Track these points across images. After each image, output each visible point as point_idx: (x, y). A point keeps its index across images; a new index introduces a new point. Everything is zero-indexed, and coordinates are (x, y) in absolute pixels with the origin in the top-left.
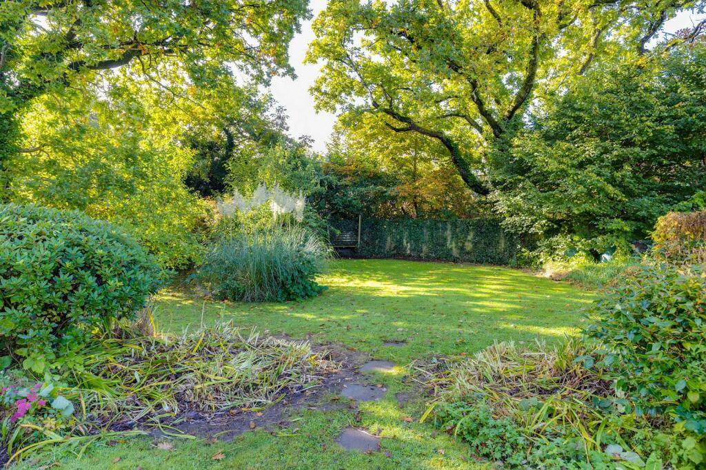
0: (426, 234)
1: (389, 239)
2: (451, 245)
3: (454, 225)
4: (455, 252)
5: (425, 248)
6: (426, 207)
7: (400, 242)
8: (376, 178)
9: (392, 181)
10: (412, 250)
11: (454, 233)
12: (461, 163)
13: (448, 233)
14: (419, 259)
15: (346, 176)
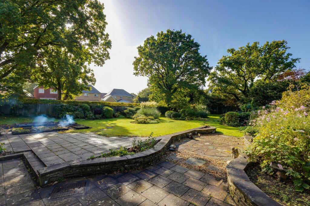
8: (220, 100)
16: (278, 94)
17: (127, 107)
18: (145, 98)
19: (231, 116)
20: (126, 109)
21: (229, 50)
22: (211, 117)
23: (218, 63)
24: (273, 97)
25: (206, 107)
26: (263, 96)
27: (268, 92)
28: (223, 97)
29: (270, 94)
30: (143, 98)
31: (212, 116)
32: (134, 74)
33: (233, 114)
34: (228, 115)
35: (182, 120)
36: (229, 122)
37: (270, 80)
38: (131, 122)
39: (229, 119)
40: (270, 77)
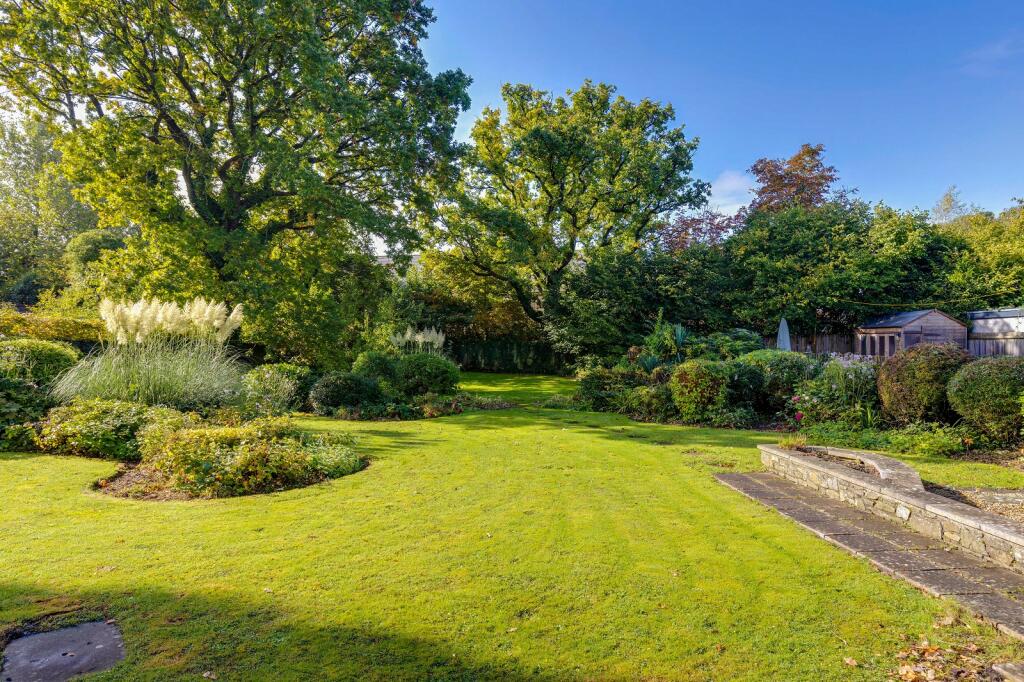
0: (497, 353)
2: (517, 360)
3: (519, 346)
4: (520, 367)
5: (497, 364)
6: (495, 332)
7: (476, 358)
8: (455, 306)
9: (466, 309)
10: (485, 364)
11: (519, 352)
12: (523, 297)
13: (515, 352)
14: (492, 371)
15: (432, 304)
16: (689, 289)
19: (713, 380)
21: (508, 91)
23: (476, 135)
25: (440, 337)
27: (657, 284)
33: (717, 372)
34: (700, 375)
35: (406, 419)
36: (705, 409)
37: (638, 237)
38: (96, 486)
39: (703, 396)
40: (640, 229)
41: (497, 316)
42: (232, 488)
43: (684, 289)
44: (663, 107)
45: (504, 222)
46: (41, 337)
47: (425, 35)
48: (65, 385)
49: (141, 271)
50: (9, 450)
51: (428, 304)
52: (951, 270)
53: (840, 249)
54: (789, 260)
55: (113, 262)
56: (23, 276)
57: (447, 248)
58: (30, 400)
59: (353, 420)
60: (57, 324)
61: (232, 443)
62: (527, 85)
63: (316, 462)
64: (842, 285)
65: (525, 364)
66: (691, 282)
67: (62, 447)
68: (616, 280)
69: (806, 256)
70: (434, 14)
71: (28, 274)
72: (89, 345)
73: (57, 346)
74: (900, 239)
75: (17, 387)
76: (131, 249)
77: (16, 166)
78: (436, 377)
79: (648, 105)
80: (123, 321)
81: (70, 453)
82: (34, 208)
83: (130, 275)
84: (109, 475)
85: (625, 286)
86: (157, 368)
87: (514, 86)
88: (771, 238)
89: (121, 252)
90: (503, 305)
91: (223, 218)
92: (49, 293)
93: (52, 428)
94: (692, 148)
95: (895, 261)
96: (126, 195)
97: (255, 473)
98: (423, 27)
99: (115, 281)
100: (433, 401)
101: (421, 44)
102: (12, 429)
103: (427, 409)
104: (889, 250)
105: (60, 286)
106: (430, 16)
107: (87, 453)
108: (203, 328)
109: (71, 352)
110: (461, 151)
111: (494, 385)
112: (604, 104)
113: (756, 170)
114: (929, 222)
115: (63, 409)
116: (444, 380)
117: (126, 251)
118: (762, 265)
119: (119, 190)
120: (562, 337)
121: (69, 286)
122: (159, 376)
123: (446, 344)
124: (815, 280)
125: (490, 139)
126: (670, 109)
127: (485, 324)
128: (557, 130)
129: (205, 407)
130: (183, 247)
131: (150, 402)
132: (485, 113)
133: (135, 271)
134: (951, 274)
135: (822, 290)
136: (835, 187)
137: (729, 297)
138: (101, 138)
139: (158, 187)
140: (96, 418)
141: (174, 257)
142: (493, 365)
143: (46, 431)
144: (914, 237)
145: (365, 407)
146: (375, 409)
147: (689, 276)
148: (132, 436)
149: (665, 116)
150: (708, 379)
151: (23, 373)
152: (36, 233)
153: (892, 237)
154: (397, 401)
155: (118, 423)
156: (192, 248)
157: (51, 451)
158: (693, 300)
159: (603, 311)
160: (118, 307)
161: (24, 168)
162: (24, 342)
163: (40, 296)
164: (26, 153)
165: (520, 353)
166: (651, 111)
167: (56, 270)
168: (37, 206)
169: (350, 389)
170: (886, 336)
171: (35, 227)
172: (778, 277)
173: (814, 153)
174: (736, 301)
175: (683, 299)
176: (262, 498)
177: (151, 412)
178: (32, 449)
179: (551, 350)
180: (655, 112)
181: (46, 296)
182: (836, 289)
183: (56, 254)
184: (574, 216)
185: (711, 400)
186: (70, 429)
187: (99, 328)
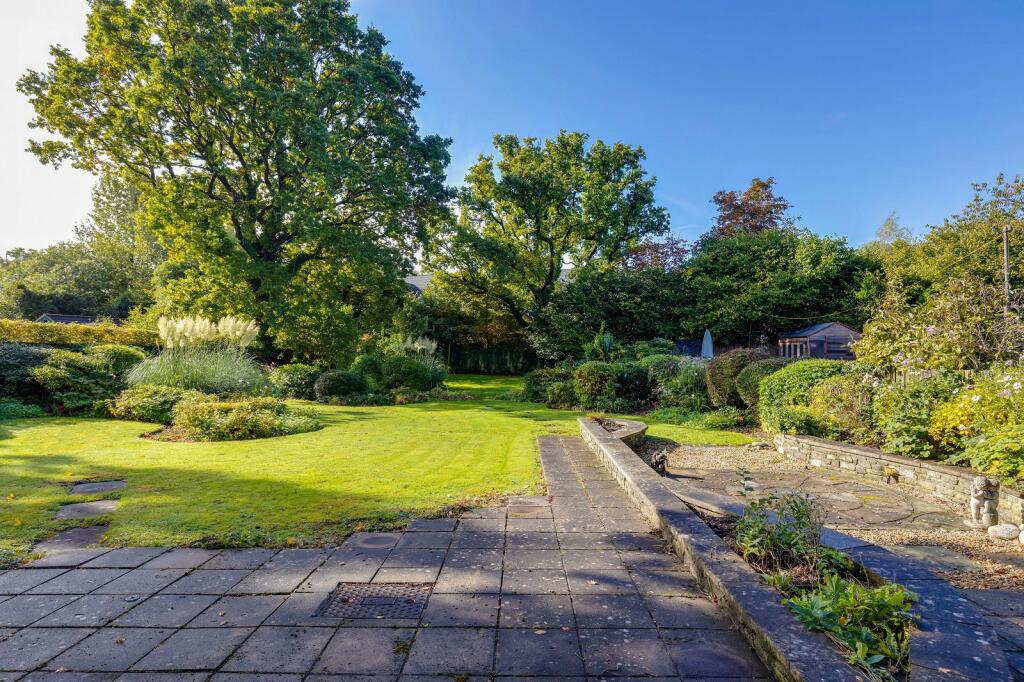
0: (494, 358)
1: (469, 361)
2: (510, 365)
3: (512, 353)
4: (512, 369)
5: (493, 367)
6: (494, 340)
7: (477, 363)
8: (462, 318)
9: (470, 320)
10: (485, 368)
11: (511, 358)
12: (516, 313)
13: (508, 357)
14: (490, 374)
15: (440, 317)
16: (644, 304)
17: (44, 351)
18: (68, 298)
19: (601, 377)
20: (40, 360)
21: (499, 141)
22: (457, 385)
23: (469, 179)
24: (632, 314)
25: (434, 345)
26: (605, 310)
27: (618, 300)
28: (465, 309)
29: (626, 306)
30: (51, 297)
31: (457, 380)
32: (35, 149)
33: (605, 370)
34: (591, 373)
35: (382, 405)
36: (594, 400)
37: (611, 260)
38: (143, 436)
39: (593, 389)
40: (612, 253)
41: (494, 328)
42: (221, 437)
43: (640, 305)
44: (634, 149)
45: (489, 249)
46: (122, 343)
47: (416, 105)
48: (135, 374)
49: (196, 295)
50: (95, 417)
51: (436, 316)
52: (858, 288)
53: (769, 270)
54: (727, 280)
55: (176, 288)
56: (122, 295)
57: (452, 270)
58: (110, 386)
59: (342, 405)
60: (135, 334)
61: (227, 411)
62: (514, 135)
63: (281, 425)
64: (765, 301)
65: (516, 367)
66: (646, 299)
67: (128, 416)
68: (584, 297)
69: (743, 276)
70: (423, 90)
71: (125, 293)
72: (153, 348)
73: (132, 350)
74: (816, 261)
75: (104, 377)
76: (189, 279)
77: (118, 206)
78: (409, 374)
79: (620, 147)
80: (171, 331)
81: (133, 419)
82: (131, 240)
83: (187, 298)
84: (153, 430)
85: (592, 303)
86: (194, 365)
87: (503, 136)
88: (715, 260)
89: (182, 281)
90: (499, 318)
91: (262, 252)
92: (137, 309)
93: (122, 403)
94: (651, 185)
95: (813, 281)
96: (187, 237)
97: (237, 430)
98: (415, 99)
99: (177, 303)
100: (404, 393)
101: (414, 113)
102: (98, 403)
103: (399, 398)
104: (807, 271)
105: (148, 303)
106: (419, 91)
107: (142, 419)
108: (232, 337)
109: (141, 353)
110: (452, 194)
111: (481, 384)
112: (578, 149)
113: (717, 200)
114: (848, 246)
115: (130, 391)
116: (416, 376)
117: (186, 280)
118: (703, 283)
119: (183, 234)
120: (543, 345)
121: (155, 303)
122: (197, 370)
123: (437, 350)
124: (745, 298)
125: (480, 182)
126: (640, 151)
127: (487, 334)
128: (528, 176)
129: (224, 391)
130: (226, 276)
131: (187, 387)
132: (480, 160)
133: (191, 295)
134: (858, 291)
135: (750, 306)
136: (786, 214)
137: (677, 311)
138: (170, 196)
139: (209, 232)
140: (150, 396)
141: (219, 284)
142: (490, 369)
143: (118, 405)
144: (827, 261)
145: (352, 397)
146: (360, 398)
147: (644, 293)
148: (169, 410)
149: (636, 156)
150: (596, 376)
151: (107, 367)
152: (132, 260)
153: (809, 261)
154: (377, 392)
155: (162, 400)
156: (235, 276)
157: (121, 418)
158: (647, 314)
159: (575, 323)
160: (170, 323)
161: (123, 209)
162: (110, 346)
163: (131, 312)
164: (125, 197)
165: (512, 360)
166: (622, 153)
167: (146, 291)
168: (133, 238)
169: (342, 382)
170: (798, 344)
171: (132, 255)
172: (718, 293)
173: (765, 186)
174: (683, 315)
175: (640, 313)
176: (237, 443)
177: (185, 394)
178: (110, 417)
179: (536, 356)
180: (627, 154)
181: (135, 312)
182: (760, 305)
183: (147, 276)
184: (551, 244)
185: (599, 392)
186: (132, 404)
187: (156, 335)
